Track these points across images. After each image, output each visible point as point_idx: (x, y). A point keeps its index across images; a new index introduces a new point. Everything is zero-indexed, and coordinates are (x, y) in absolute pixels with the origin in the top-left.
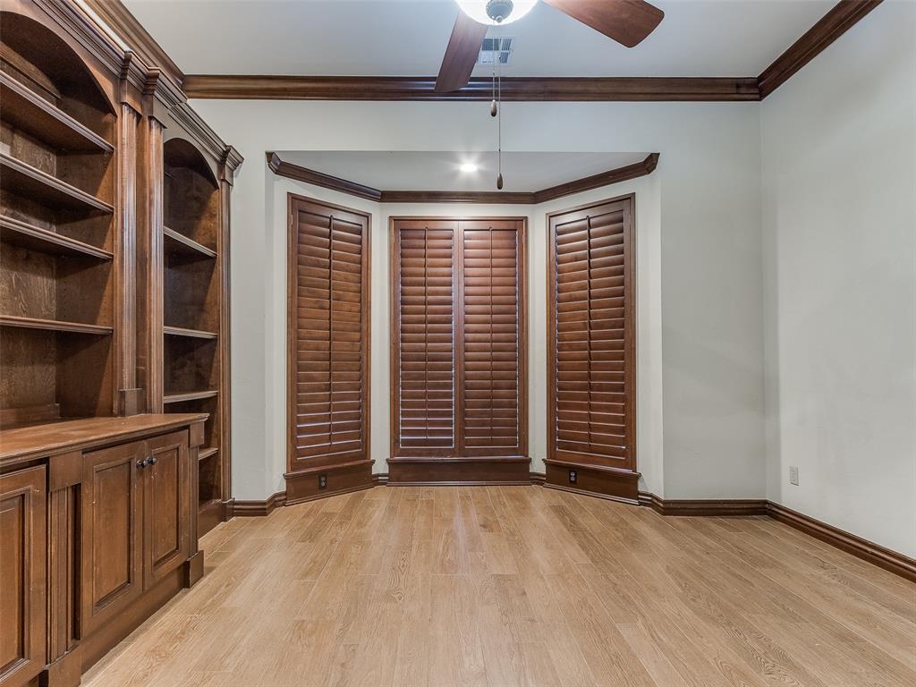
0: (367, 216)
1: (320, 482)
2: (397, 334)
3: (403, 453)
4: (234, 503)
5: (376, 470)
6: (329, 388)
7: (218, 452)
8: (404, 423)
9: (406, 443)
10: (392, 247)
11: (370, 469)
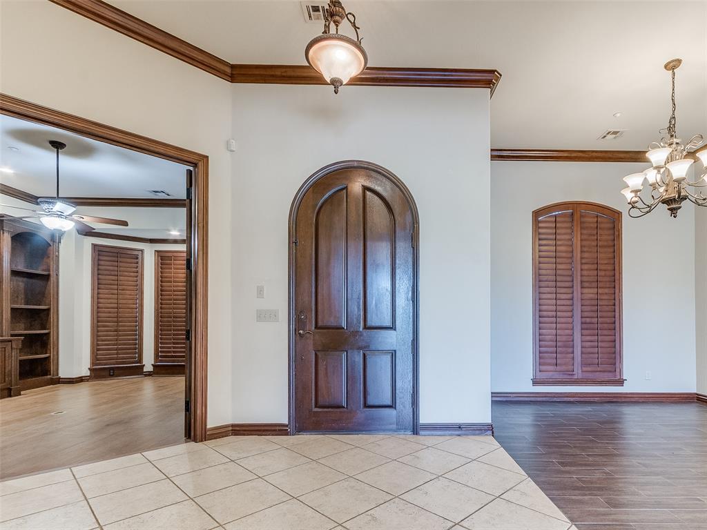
0: (142, 251)
1: (110, 372)
2: (158, 305)
3: (161, 361)
4: (60, 378)
5: (145, 370)
6: (116, 331)
7: (50, 357)
8: (161, 348)
9: (162, 356)
10: (157, 264)
11: (143, 369)
